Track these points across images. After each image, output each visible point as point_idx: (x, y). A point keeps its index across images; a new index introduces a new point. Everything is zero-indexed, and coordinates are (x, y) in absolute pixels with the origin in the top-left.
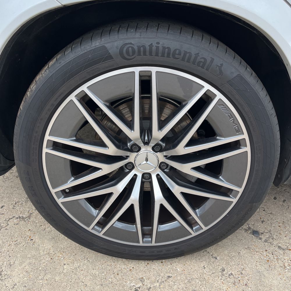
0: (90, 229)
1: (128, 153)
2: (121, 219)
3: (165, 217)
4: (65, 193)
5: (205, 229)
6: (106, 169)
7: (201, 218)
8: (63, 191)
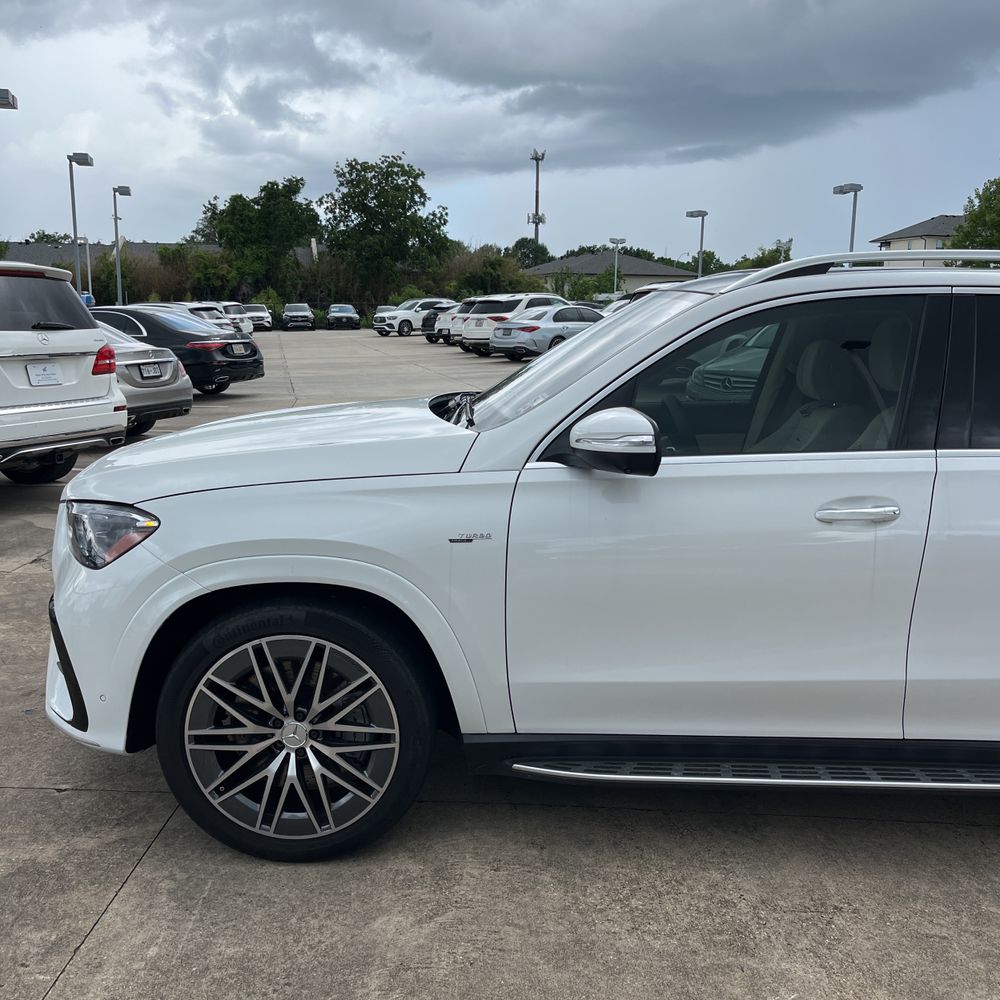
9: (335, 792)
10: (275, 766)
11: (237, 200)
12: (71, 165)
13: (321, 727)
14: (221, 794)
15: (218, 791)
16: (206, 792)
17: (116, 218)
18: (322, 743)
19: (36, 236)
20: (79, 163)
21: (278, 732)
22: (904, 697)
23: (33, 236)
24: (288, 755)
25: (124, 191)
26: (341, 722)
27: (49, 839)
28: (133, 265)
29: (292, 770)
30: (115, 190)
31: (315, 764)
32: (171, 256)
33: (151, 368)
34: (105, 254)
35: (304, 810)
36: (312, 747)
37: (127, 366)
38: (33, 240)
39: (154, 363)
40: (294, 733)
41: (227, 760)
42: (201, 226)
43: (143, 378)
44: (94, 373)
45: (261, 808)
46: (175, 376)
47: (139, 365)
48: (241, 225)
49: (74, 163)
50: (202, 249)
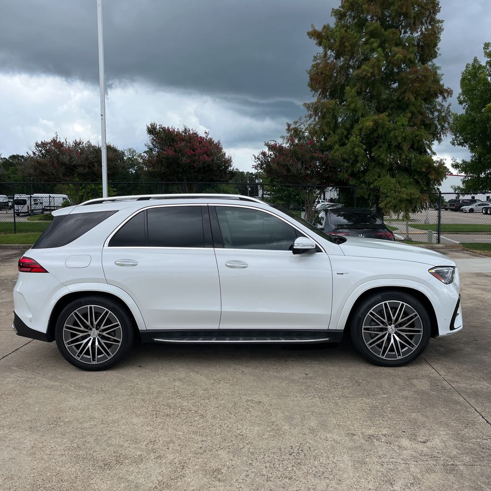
0: (75, 357)
1: (88, 331)
2: (85, 354)
3: (100, 353)
4: (68, 344)
5: (113, 356)
6: (81, 335)
7: (111, 351)
8: (68, 343)
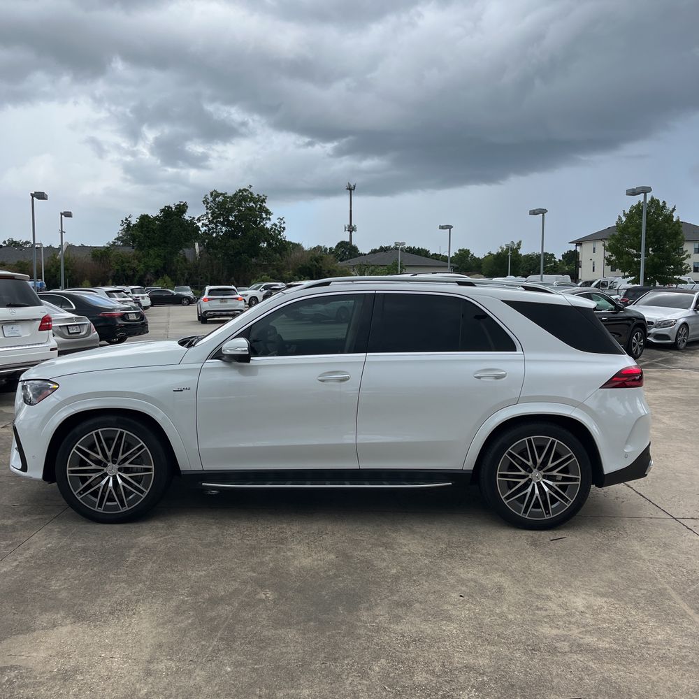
9: (128, 493)
10: (104, 482)
11: (144, 218)
12: (33, 200)
13: (122, 466)
14: (81, 494)
15: (80, 493)
16: (75, 494)
17: (62, 232)
18: (124, 473)
19: (7, 242)
20: (39, 198)
21: (105, 469)
22: (356, 450)
23: (5, 242)
24: (109, 478)
25: (68, 215)
26: (130, 463)
27: (9, 518)
28: (74, 262)
29: (111, 484)
30: (62, 214)
31: (120, 481)
32: (100, 255)
33: (74, 328)
34: (54, 255)
35: (115, 501)
36: (119, 475)
37: (60, 326)
38: (5, 245)
39: (76, 325)
40: (112, 469)
41: (84, 480)
42: (120, 235)
43: (69, 333)
44: (39, 330)
45: (97, 500)
46: (89, 332)
47: (67, 326)
48: (148, 235)
49: (34, 198)
50: (121, 250)
